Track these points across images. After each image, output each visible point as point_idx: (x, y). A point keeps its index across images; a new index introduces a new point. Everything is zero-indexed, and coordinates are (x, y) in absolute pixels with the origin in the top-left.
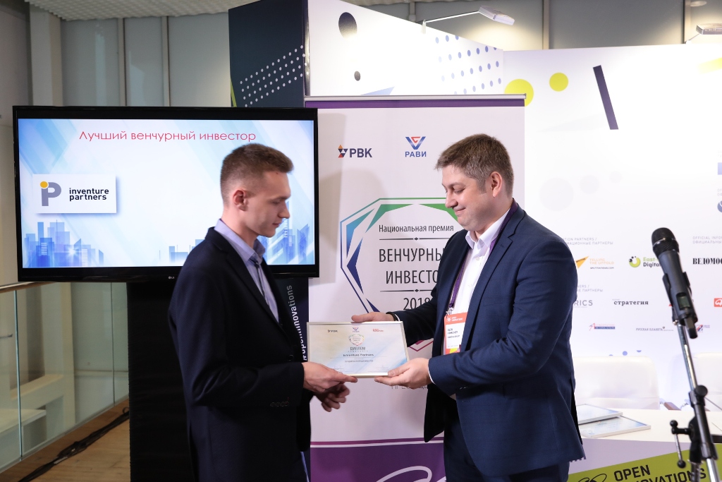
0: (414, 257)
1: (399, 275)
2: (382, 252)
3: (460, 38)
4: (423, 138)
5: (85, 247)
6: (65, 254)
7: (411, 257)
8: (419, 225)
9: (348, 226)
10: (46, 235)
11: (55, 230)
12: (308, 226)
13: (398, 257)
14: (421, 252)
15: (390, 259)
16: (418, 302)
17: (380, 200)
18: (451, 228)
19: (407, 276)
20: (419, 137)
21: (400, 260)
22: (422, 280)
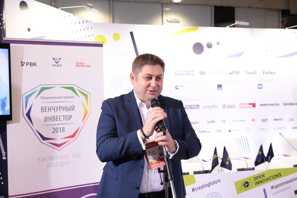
0: (57, 110)
1: (50, 118)
2: (42, 108)
3: (75, 16)
4: (60, 59)
7: (56, 110)
8: (59, 96)
9: (26, 97)
12: (6, 97)
13: (50, 110)
14: (60, 108)
15: (46, 111)
16: (59, 129)
17: (41, 86)
18: (73, 97)
19: (54, 118)
20: (58, 58)
21: (51, 111)
22: (61, 120)
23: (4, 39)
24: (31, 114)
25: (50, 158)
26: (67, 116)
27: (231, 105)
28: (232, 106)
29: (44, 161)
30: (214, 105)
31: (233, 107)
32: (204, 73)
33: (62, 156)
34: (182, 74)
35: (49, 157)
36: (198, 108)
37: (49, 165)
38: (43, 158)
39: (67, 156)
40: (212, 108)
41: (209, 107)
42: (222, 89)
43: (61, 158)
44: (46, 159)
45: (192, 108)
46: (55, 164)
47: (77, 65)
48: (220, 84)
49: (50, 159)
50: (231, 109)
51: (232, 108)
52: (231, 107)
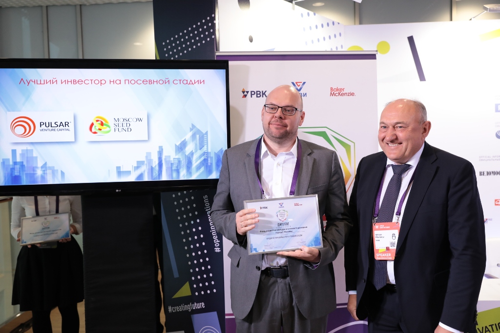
3: (316, 14)
4: (304, 83)
5: (50, 168)
6: (34, 174)
10: (18, 159)
11: (26, 156)
20: (301, 82)
23: (217, 54)
47: (332, 93)
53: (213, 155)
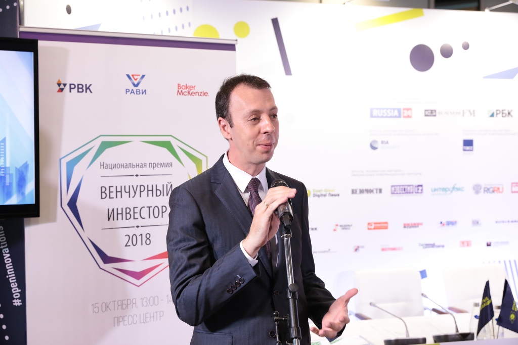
0: (135, 193)
1: (120, 212)
2: (103, 190)
4: (143, 76)
7: (132, 193)
8: (139, 162)
9: (68, 164)
12: (28, 163)
13: (119, 194)
14: (142, 189)
15: (111, 197)
16: (139, 238)
17: (101, 137)
18: (170, 165)
19: (129, 213)
20: (139, 75)
21: (121, 197)
22: (143, 217)
23: (22, 29)
24: (78, 204)
25: (120, 303)
26: (156, 209)
27: (493, 186)
28: (494, 188)
29: (106, 310)
30: (456, 186)
31: (496, 190)
32: (434, 114)
33: (145, 299)
34: (385, 115)
35: (116, 303)
36: (420, 191)
37: (116, 319)
38: (104, 304)
39: (156, 298)
40: (452, 191)
41: (444, 190)
42: (472, 150)
43: (143, 305)
44: (111, 306)
45: (407, 193)
46: (130, 317)
47: (180, 91)
48: (468, 138)
49: (120, 307)
50: (493, 194)
51: (496, 192)
52: (493, 191)
53: (13, 171)
